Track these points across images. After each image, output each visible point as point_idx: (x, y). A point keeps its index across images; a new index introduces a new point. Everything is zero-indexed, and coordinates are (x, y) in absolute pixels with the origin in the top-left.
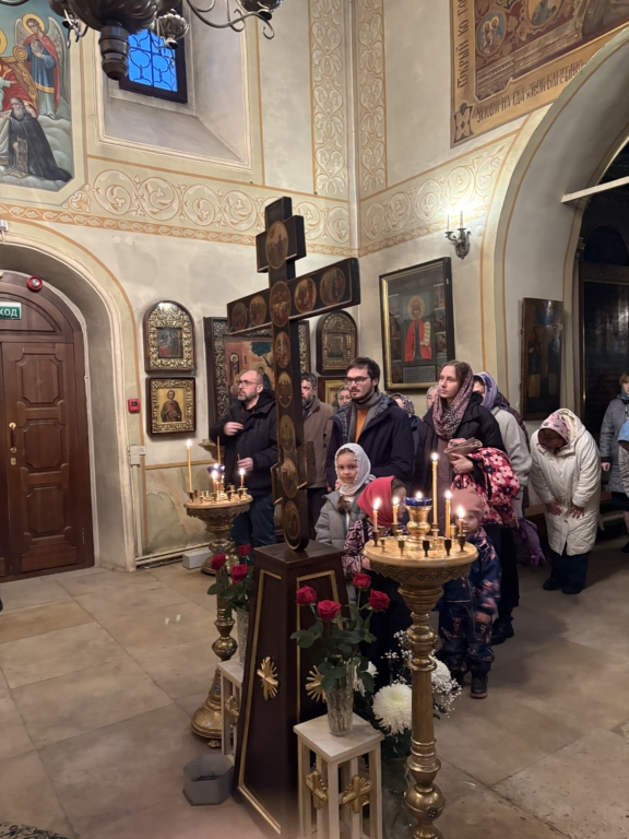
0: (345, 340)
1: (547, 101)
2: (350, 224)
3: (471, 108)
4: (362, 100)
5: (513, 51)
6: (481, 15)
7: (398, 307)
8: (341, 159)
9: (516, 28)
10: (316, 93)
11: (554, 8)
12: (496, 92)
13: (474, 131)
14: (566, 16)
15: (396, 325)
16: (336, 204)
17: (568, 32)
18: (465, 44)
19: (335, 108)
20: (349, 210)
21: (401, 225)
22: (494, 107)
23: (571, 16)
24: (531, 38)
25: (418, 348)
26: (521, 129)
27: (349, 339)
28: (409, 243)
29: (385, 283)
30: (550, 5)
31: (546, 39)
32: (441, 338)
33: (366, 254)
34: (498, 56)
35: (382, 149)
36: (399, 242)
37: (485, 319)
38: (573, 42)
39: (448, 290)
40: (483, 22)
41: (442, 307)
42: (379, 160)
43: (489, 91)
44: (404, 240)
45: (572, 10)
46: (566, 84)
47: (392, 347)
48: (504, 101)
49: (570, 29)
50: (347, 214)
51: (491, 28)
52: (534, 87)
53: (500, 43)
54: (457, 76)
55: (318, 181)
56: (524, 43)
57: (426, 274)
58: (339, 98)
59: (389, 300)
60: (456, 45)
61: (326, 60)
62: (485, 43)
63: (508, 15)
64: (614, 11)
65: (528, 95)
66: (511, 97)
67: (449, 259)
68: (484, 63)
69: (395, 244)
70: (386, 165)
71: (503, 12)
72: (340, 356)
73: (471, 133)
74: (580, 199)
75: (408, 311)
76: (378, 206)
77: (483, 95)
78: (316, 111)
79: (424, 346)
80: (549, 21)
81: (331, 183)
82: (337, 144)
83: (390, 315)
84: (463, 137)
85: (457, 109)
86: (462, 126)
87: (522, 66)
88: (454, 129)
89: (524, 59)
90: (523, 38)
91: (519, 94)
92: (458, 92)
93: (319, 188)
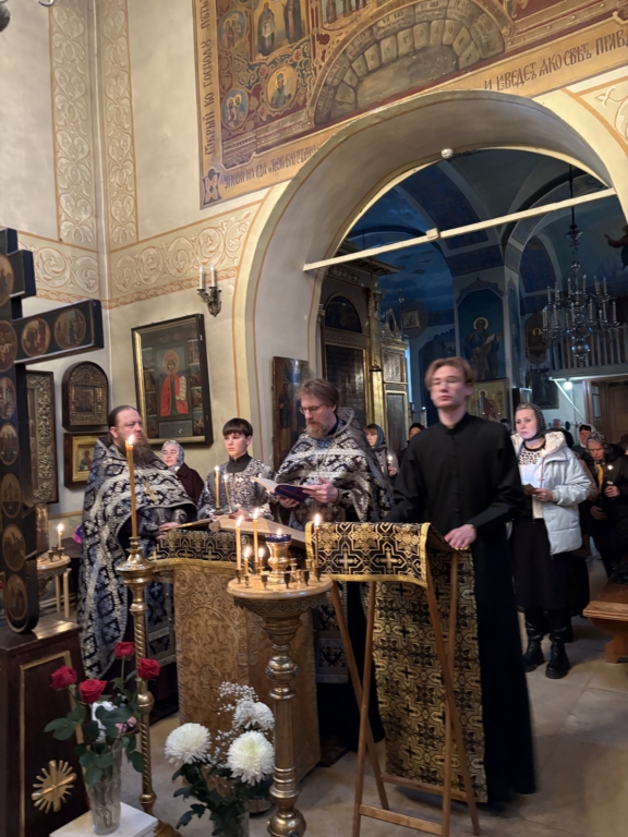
0: (95, 393)
1: (286, 177)
2: (99, 275)
3: (219, 174)
4: (110, 152)
5: (255, 128)
6: (226, 91)
7: (153, 361)
8: (89, 207)
9: (257, 108)
10: (59, 137)
11: (290, 96)
12: (241, 163)
13: (222, 196)
14: (300, 104)
15: (151, 380)
16: (84, 253)
17: (302, 119)
18: (211, 115)
19: (81, 156)
20: (99, 261)
21: (153, 280)
22: (239, 177)
23: (304, 106)
24: (271, 119)
25: (174, 403)
26: (262, 202)
27: (100, 392)
28: (162, 297)
29: (138, 337)
30: (286, 93)
31: (284, 122)
32: (196, 393)
33: (117, 306)
34: (241, 130)
35: (132, 202)
36: (152, 296)
37: (239, 375)
38: (307, 128)
39: (202, 346)
40: (228, 97)
41: (197, 363)
42: (129, 213)
43: (235, 161)
44: (157, 295)
45: (305, 101)
46: (302, 165)
47: (146, 402)
48: (249, 172)
49: (304, 116)
50: (96, 264)
51: (235, 104)
52: (274, 164)
54: (205, 143)
55: (62, 227)
56: (265, 123)
57: (180, 329)
58: (86, 147)
59: (143, 354)
60: (203, 115)
61: (70, 107)
62: (230, 118)
63: (249, 95)
64: (340, 107)
65: (270, 170)
66: (255, 170)
67: (202, 316)
68: (229, 136)
69: (148, 298)
70: (136, 218)
71: (245, 91)
72: (90, 410)
74: (319, 269)
75: (163, 365)
76: (128, 258)
77: (229, 164)
78: (59, 155)
79: (180, 401)
80: (286, 107)
81: (77, 231)
82: (84, 192)
83: (144, 368)
84: (212, 200)
85: (206, 174)
86: (211, 189)
87: (264, 143)
88: (203, 191)
89: (265, 137)
90: (264, 119)
91: (261, 168)
92: (206, 157)
93: (64, 235)
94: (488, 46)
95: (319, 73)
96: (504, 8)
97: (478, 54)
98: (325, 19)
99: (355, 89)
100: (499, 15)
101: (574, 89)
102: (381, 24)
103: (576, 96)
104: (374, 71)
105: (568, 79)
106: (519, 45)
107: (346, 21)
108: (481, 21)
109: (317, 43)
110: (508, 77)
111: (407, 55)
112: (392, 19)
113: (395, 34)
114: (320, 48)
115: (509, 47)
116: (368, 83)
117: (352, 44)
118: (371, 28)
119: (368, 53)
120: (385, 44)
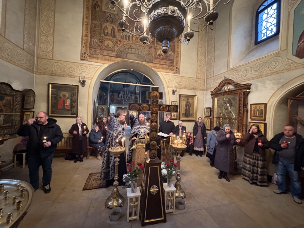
1: (108, 63)
3: (87, 55)
5: (100, 49)
6: (92, 37)
7: (56, 93)
8: (32, 42)
9: (101, 45)
11: (111, 48)
12: (95, 55)
15: (55, 98)
16: (29, 55)
18: (86, 40)
22: (94, 58)
23: (114, 51)
24: (105, 49)
25: (64, 106)
26: (101, 66)
27: (32, 99)
28: (62, 77)
29: (50, 85)
31: (108, 52)
32: (74, 104)
34: (96, 48)
36: (58, 76)
38: (114, 56)
39: (78, 93)
41: (75, 97)
42: (49, 50)
43: (93, 54)
44: (60, 76)
46: (112, 63)
47: (52, 104)
48: (97, 58)
49: (114, 54)
50: (33, 59)
53: (97, 46)
54: (83, 45)
55: (25, 45)
56: (103, 50)
58: (33, 23)
59: (52, 91)
60: (84, 38)
61: (30, 9)
62: (92, 43)
64: (123, 56)
65: (104, 60)
66: (99, 58)
67: (78, 86)
68: (91, 47)
69: (56, 76)
71: (98, 40)
72: (28, 104)
73: (87, 60)
77: (91, 54)
80: (110, 49)
81: (28, 48)
83: (52, 95)
84: (84, 59)
85: (83, 52)
87: (102, 54)
88: (82, 56)
90: (103, 49)
91: (101, 59)
92: (83, 49)
93: (25, 48)
94: (150, 60)
95: (118, 47)
96: (153, 56)
97: (149, 61)
98: (121, 38)
99: (126, 54)
100: (152, 56)
101: (162, 73)
102: (133, 46)
103: (162, 74)
104: (130, 53)
105: (161, 71)
106: (155, 63)
107: (125, 41)
108: (149, 56)
109: (119, 41)
110: (153, 66)
111: (137, 54)
112: (135, 46)
113: (135, 49)
114: (119, 43)
115: (153, 62)
116: (129, 54)
117: (127, 46)
118: (131, 45)
119: (130, 49)
120: (133, 50)
